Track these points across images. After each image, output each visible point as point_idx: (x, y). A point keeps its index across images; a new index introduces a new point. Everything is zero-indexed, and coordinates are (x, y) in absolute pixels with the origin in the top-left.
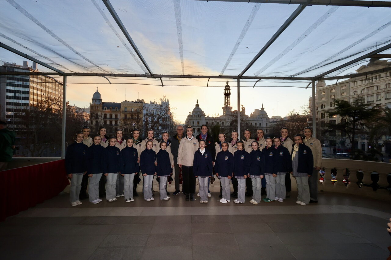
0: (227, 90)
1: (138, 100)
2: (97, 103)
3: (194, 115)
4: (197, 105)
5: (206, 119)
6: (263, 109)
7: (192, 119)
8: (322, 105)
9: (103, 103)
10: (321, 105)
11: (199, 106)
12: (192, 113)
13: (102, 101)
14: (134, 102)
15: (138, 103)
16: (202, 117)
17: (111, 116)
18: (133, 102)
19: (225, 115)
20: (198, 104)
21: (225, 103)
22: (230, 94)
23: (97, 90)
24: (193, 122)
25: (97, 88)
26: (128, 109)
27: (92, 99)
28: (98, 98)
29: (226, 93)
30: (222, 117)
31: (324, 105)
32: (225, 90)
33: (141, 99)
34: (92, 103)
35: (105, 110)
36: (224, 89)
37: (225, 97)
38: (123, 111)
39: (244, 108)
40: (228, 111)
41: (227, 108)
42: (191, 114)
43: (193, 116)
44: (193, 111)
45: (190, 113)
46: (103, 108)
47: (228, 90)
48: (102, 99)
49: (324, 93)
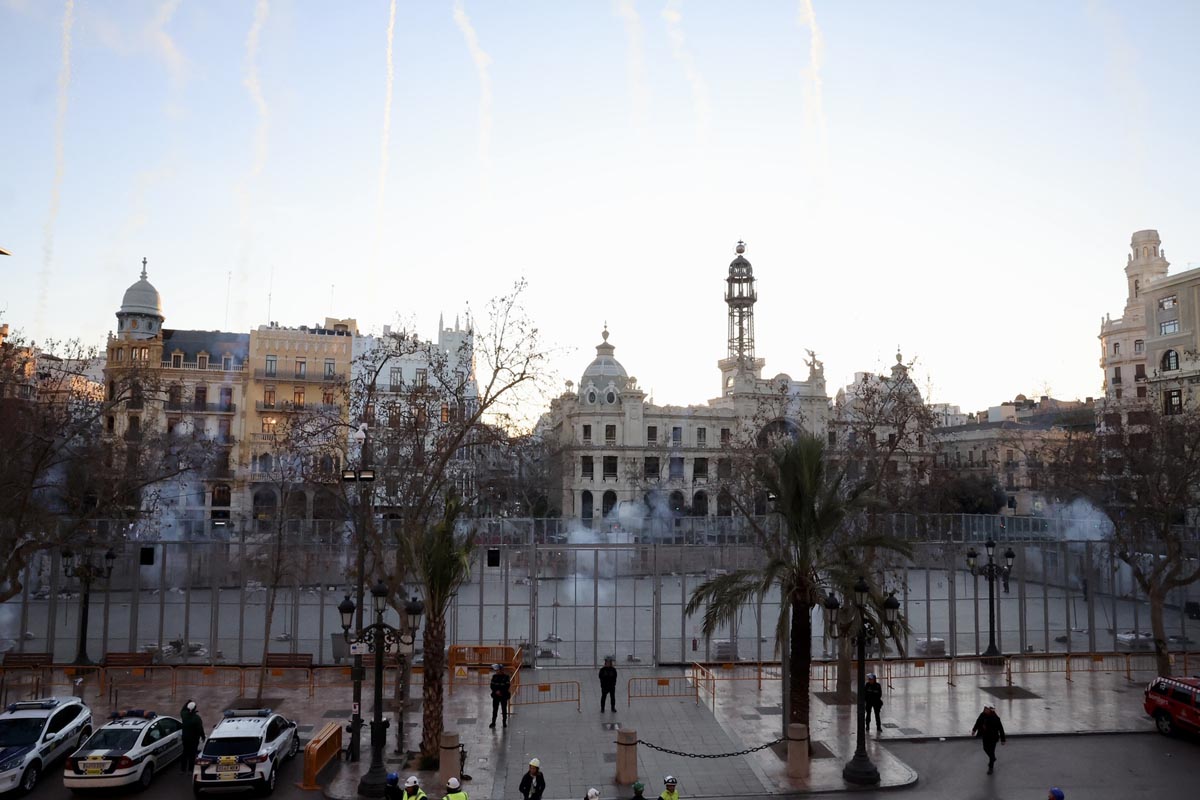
0: (739, 281)
1: (327, 319)
2: (141, 333)
3: (592, 395)
4: (605, 349)
5: (645, 416)
6: (901, 371)
7: (579, 415)
8: (1166, 356)
9: (168, 334)
10: (1159, 354)
11: (615, 352)
12: (582, 386)
13: (165, 326)
14: (313, 331)
15: (331, 333)
16: (627, 406)
17: (201, 393)
18: (304, 328)
19: (734, 398)
20: (610, 341)
21: (731, 341)
22: (755, 300)
23: (144, 273)
24: (587, 429)
25: (145, 263)
26: (284, 365)
27: (119, 315)
28: (145, 311)
29: (736, 294)
30: (719, 407)
31: (1177, 355)
32: (731, 281)
33: (341, 317)
34: (115, 333)
35: (177, 364)
36: (727, 275)
37: (731, 315)
38: (257, 372)
39: (821, 365)
40: (749, 377)
41: (741, 365)
42: (575, 390)
43: (583, 397)
44: (586, 379)
45: (569, 384)
46: (166, 356)
47: (746, 281)
48: (162, 314)
49: (1174, 301)
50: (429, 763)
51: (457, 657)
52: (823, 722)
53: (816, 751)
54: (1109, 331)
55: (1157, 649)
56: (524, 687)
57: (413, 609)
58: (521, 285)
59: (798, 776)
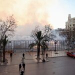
50: (4, 62)
51: (6, 52)
52: (41, 56)
53: (40, 59)
54: (66, 23)
55: (68, 49)
56: (13, 54)
57: (2, 47)
58: (13, 15)
59: (38, 61)
